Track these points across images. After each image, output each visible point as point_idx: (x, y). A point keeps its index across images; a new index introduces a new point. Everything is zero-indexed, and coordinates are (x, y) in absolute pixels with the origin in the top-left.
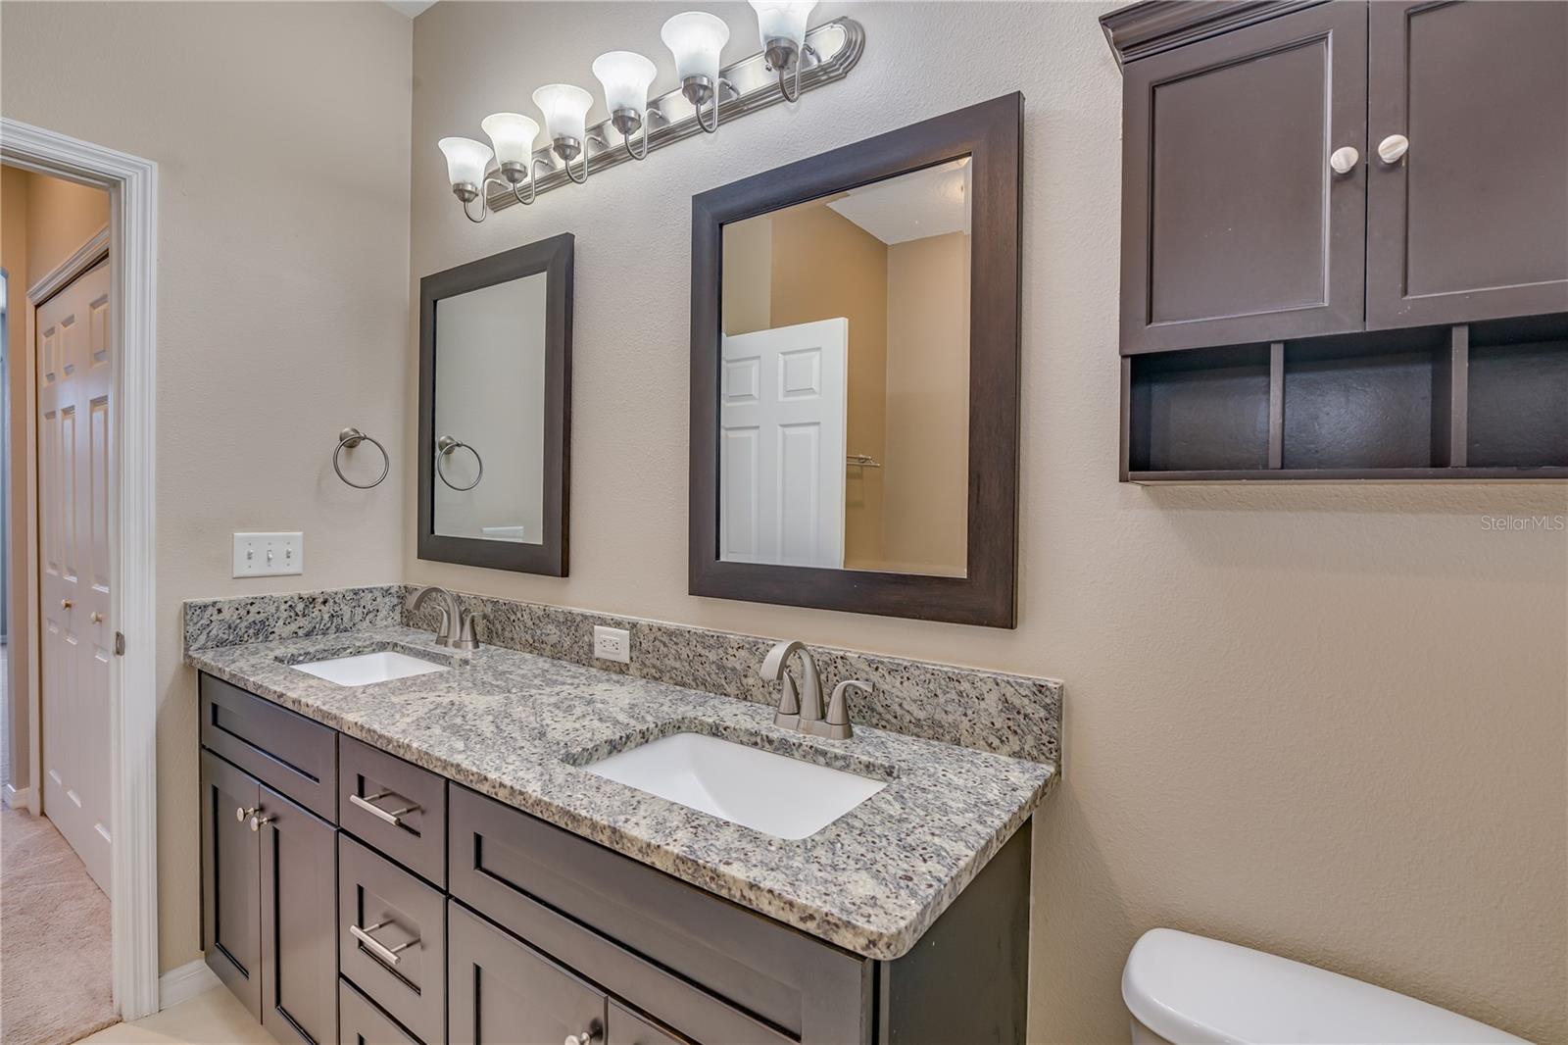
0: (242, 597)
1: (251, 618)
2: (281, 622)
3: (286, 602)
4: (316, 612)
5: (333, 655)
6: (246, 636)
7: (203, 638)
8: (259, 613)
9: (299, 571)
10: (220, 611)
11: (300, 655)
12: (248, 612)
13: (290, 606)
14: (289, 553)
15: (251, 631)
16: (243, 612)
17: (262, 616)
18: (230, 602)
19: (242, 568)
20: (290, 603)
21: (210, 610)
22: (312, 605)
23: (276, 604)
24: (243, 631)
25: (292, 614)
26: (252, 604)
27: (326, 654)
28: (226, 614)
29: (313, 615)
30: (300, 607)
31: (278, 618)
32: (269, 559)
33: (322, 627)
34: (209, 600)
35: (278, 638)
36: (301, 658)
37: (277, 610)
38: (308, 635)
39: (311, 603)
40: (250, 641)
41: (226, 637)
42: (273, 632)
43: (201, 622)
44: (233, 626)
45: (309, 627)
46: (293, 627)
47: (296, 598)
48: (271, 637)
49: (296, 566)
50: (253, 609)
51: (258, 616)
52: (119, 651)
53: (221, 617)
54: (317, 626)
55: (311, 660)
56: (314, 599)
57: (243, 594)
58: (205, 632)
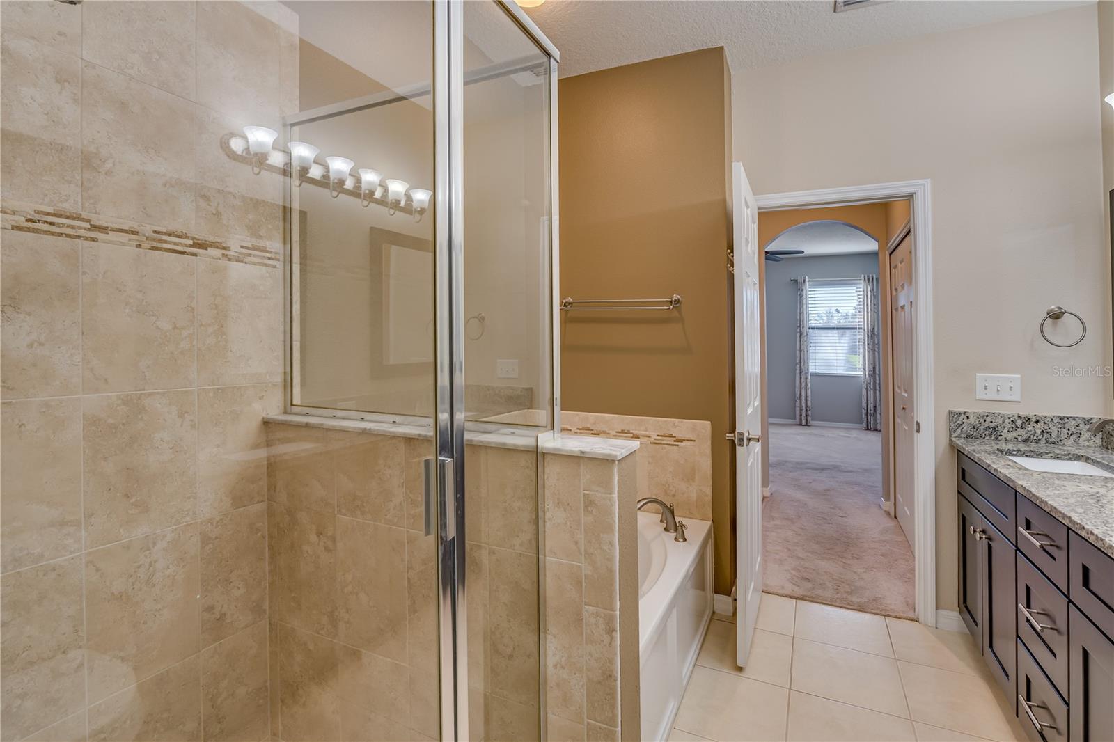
0: (981, 411)
1: (987, 424)
2: (1006, 430)
3: (1009, 418)
4: (1031, 428)
5: (1038, 455)
6: (984, 434)
7: (959, 431)
8: (991, 422)
9: (1019, 400)
10: (968, 418)
11: (1014, 451)
12: (985, 421)
13: (1012, 421)
14: (1011, 387)
15: (987, 432)
16: (982, 420)
17: (994, 424)
18: (974, 413)
19: (981, 394)
20: (1011, 419)
21: (963, 416)
22: (1028, 423)
23: (1002, 418)
24: (982, 431)
25: (1014, 426)
26: (987, 416)
27: (1032, 454)
28: (972, 420)
29: (1028, 429)
30: (1019, 422)
31: (1004, 427)
32: (998, 391)
33: (1035, 437)
34: (962, 410)
35: (1004, 439)
36: (1015, 453)
37: (1004, 421)
38: (1025, 441)
39: (1027, 421)
40: (986, 438)
41: (972, 433)
42: (1001, 435)
43: (958, 422)
44: (976, 427)
45: (1026, 436)
46: (1015, 434)
47: (1016, 416)
48: (1000, 438)
49: (1016, 397)
50: (988, 419)
51: (991, 424)
52: (918, 431)
53: (968, 421)
54: (1032, 436)
55: (1022, 455)
56: (1029, 419)
57: (983, 409)
58: (960, 428)
